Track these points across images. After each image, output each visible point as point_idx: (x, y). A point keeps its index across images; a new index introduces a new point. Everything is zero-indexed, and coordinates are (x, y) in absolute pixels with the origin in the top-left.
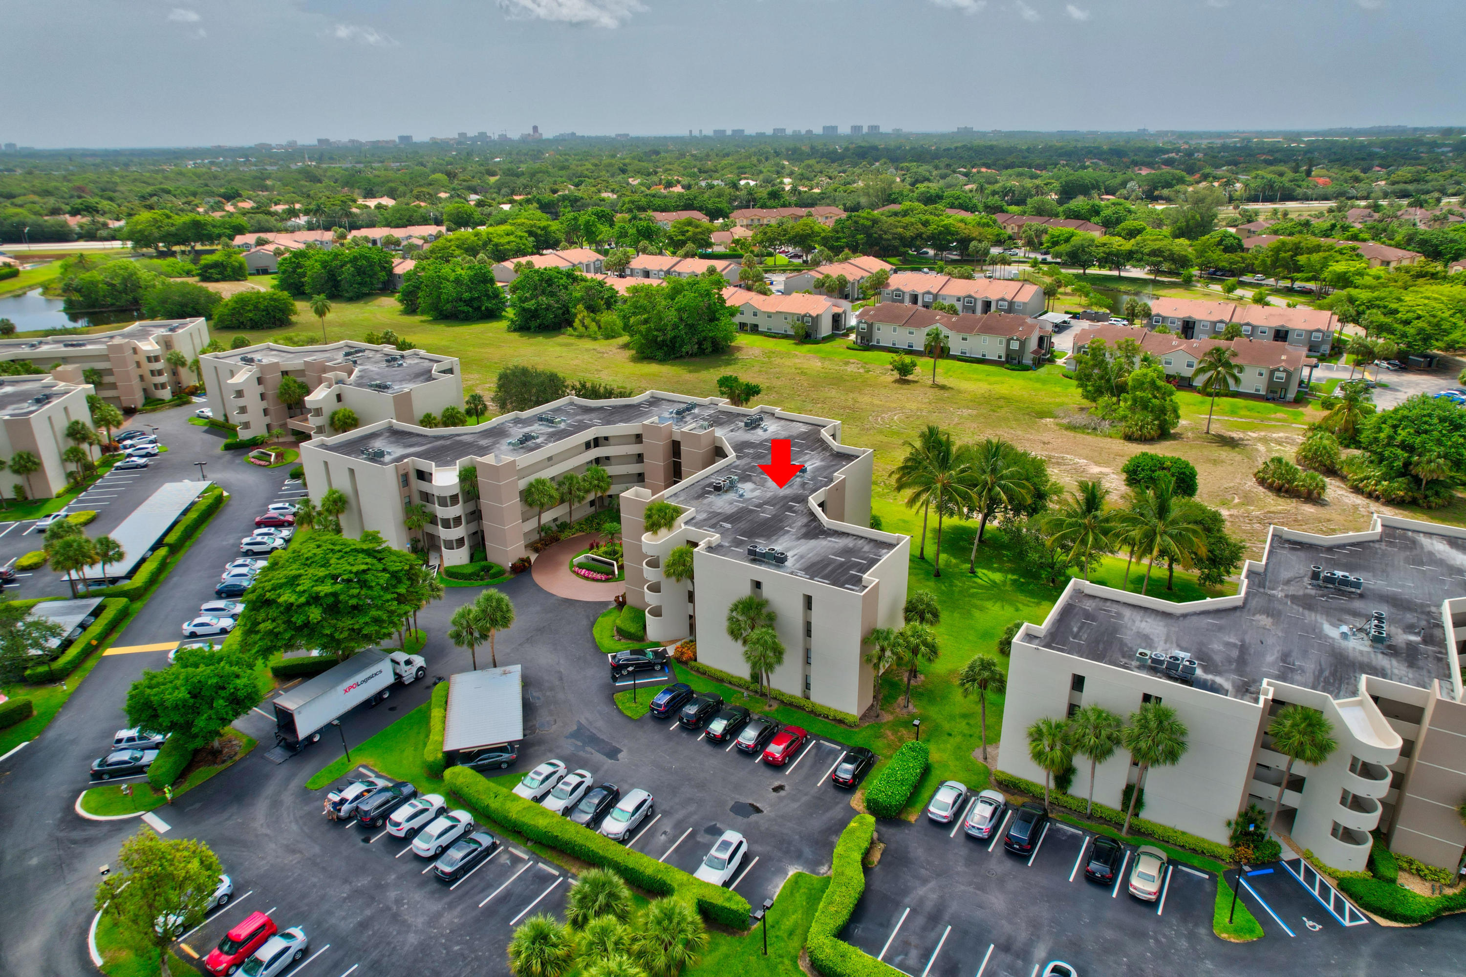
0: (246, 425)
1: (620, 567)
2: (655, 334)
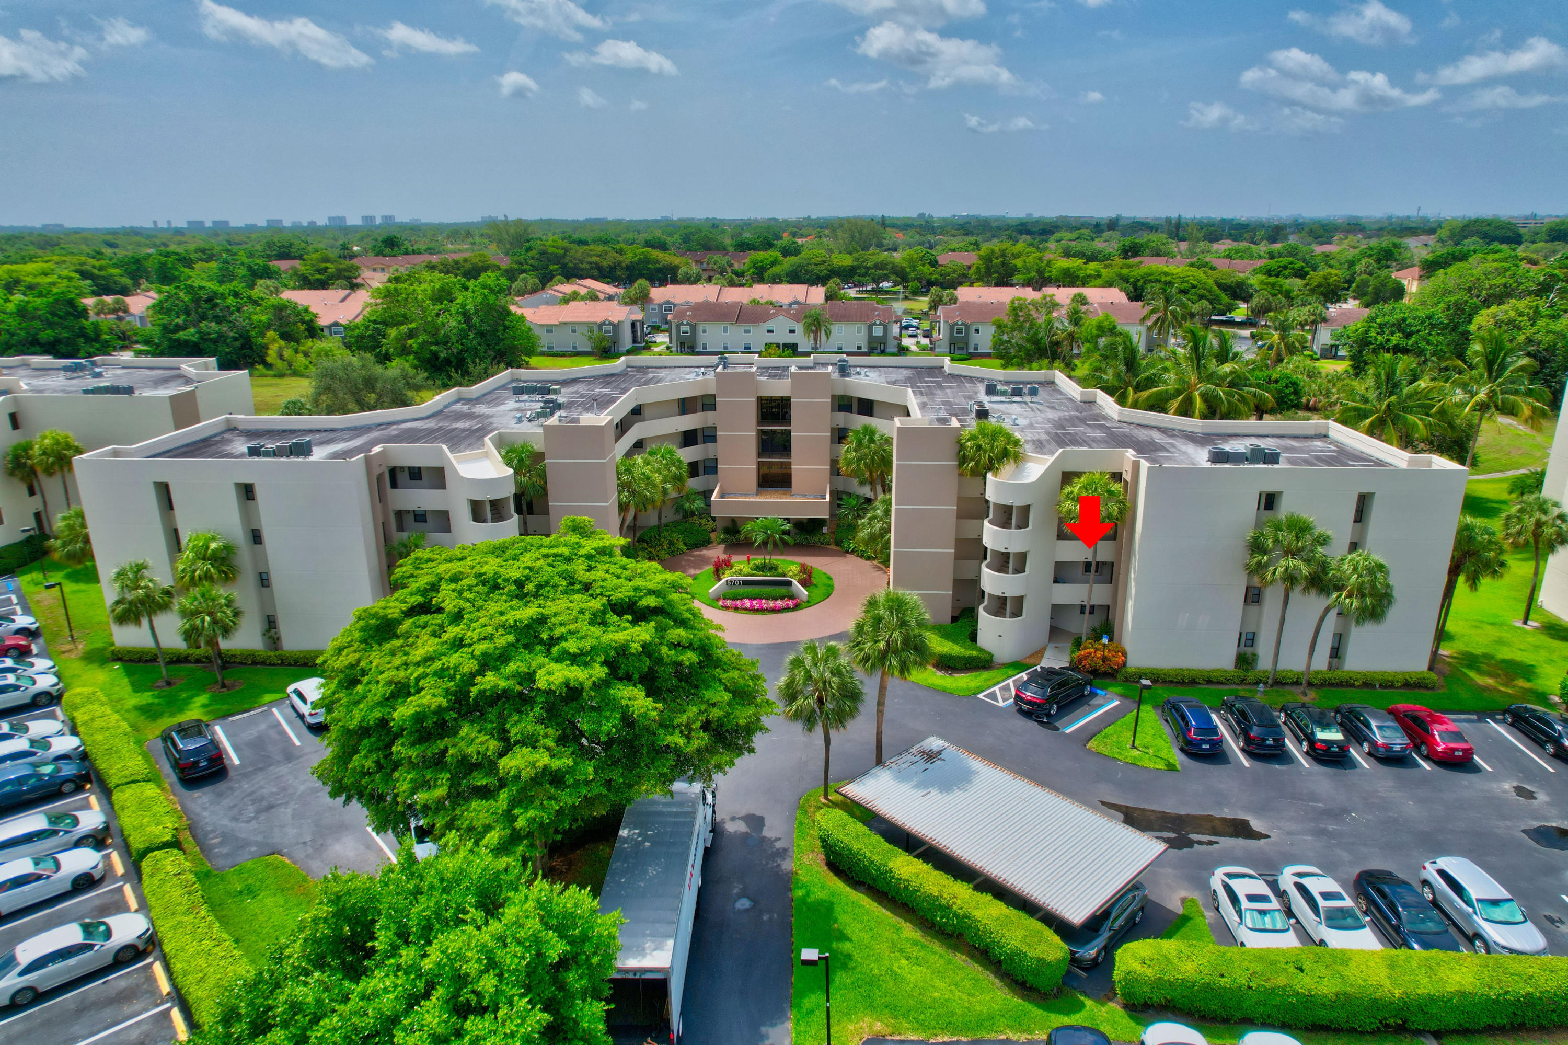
1: (805, 583)
2: (434, 348)
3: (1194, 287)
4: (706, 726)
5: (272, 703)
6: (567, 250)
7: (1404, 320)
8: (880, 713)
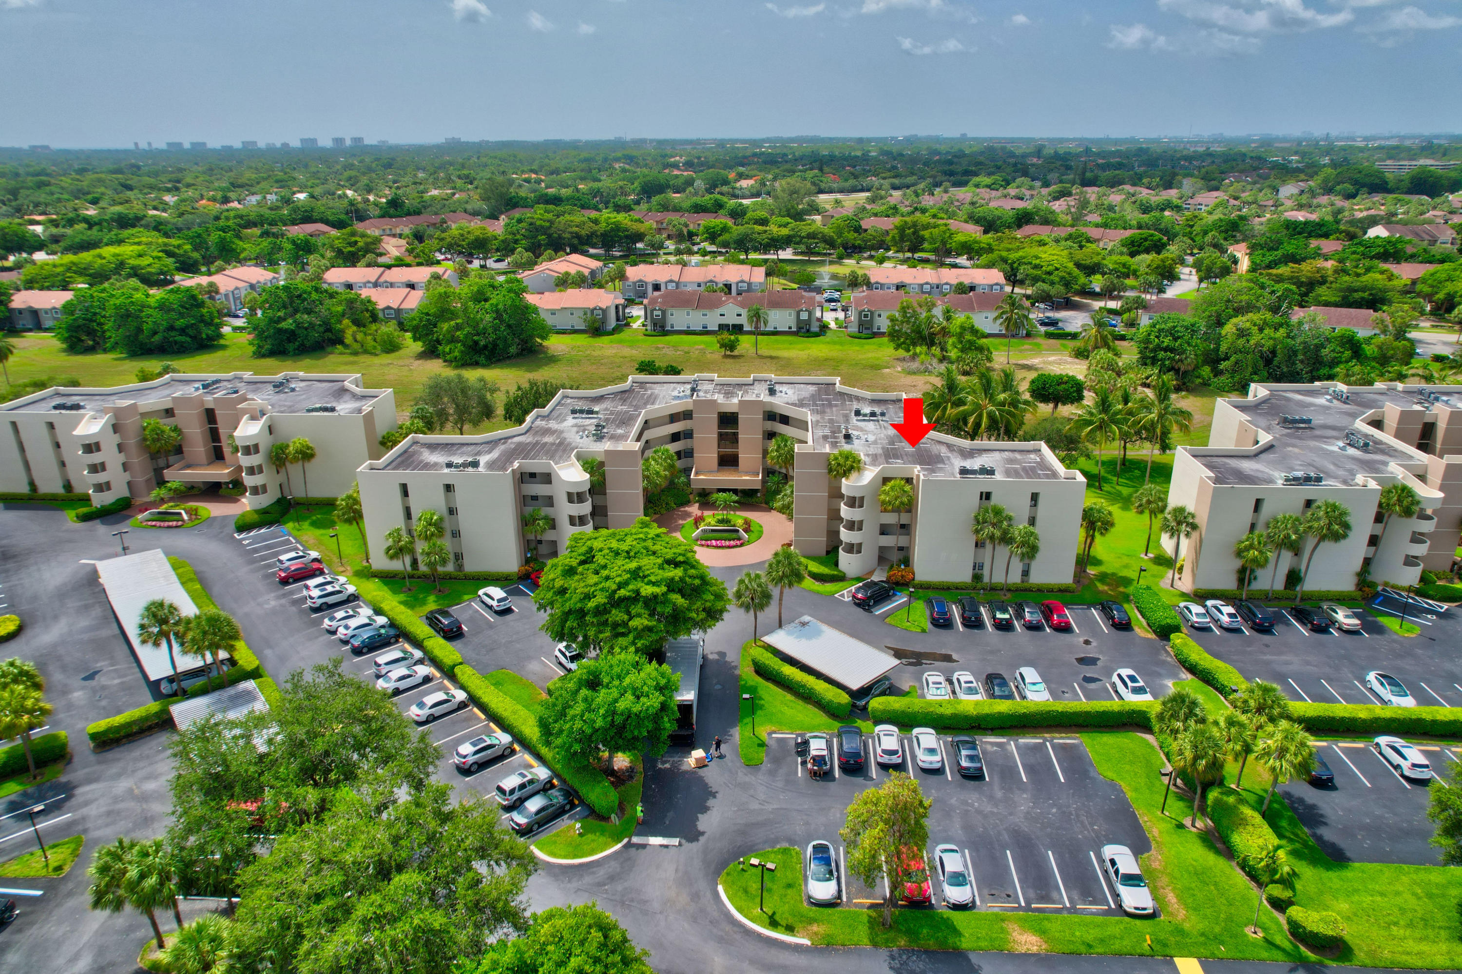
0: (100, 488)
1: (746, 530)
2: (475, 338)
3: (1057, 269)
4: (704, 610)
5: (470, 600)
6: (551, 222)
7: (1174, 327)
8: (780, 604)
